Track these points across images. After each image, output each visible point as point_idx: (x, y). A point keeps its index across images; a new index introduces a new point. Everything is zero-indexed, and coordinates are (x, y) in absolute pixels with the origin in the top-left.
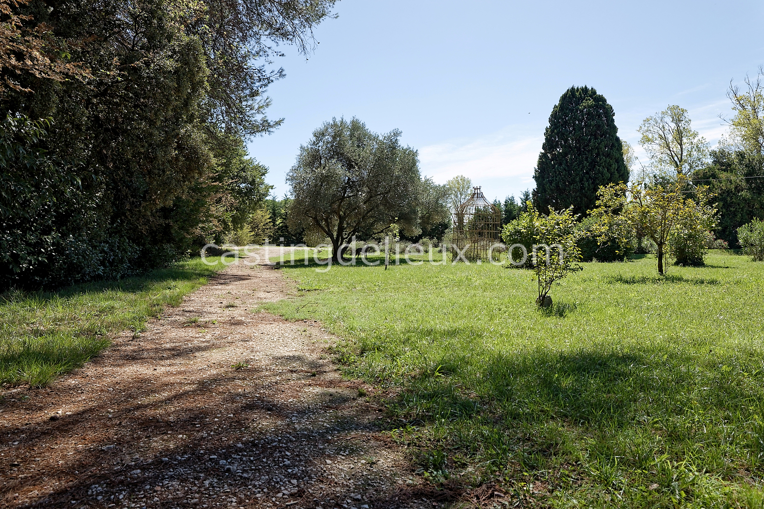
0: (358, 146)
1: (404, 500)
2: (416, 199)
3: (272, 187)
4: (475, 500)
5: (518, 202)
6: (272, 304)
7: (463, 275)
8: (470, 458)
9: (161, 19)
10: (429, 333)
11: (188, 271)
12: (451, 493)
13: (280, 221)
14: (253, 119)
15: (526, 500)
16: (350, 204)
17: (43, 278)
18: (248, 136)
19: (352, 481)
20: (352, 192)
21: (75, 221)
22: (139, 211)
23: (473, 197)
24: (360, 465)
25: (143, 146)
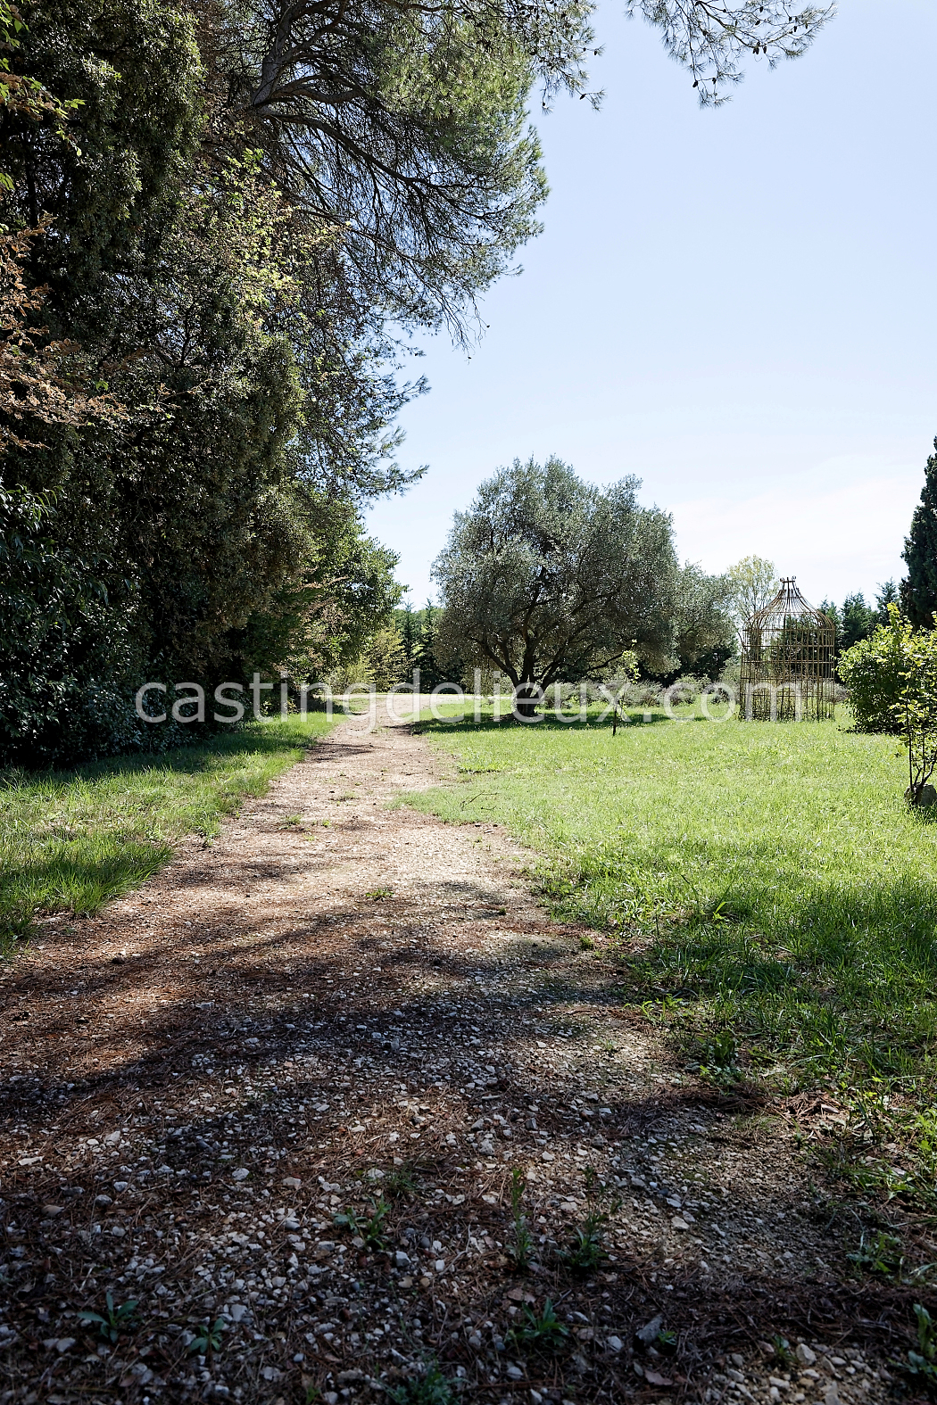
0: (560, 509)
1: (669, 1105)
2: (669, 603)
3: (405, 589)
4: (788, 1114)
5: (872, 605)
6: (420, 795)
7: (762, 745)
8: (778, 1052)
9: (227, 311)
10: (701, 848)
11: (269, 737)
12: (747, 1101)
13: (419, 648)
14: (373, 469)
15: (877, 1119)
16: (546, 614)
17: (53, 750)
18: (365, 499)
19: (581, 1074)
20: (550, 593)
21: (97, 655)
22: (193, 637)
23: (779, 598)
24: (592, 1052)
25: (200, 528)
